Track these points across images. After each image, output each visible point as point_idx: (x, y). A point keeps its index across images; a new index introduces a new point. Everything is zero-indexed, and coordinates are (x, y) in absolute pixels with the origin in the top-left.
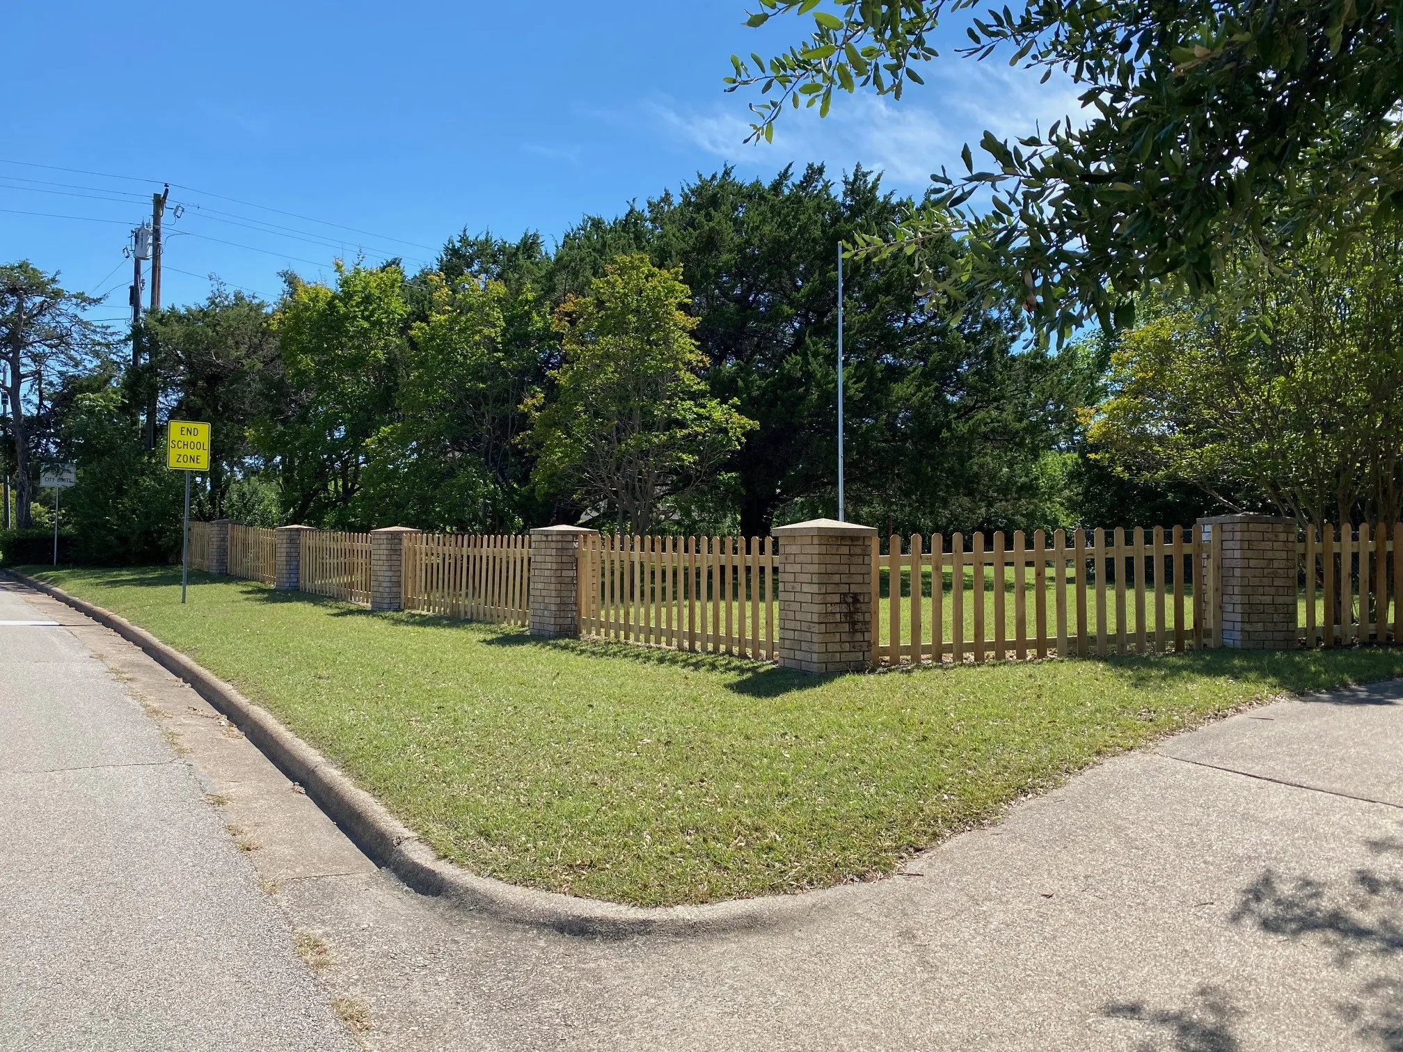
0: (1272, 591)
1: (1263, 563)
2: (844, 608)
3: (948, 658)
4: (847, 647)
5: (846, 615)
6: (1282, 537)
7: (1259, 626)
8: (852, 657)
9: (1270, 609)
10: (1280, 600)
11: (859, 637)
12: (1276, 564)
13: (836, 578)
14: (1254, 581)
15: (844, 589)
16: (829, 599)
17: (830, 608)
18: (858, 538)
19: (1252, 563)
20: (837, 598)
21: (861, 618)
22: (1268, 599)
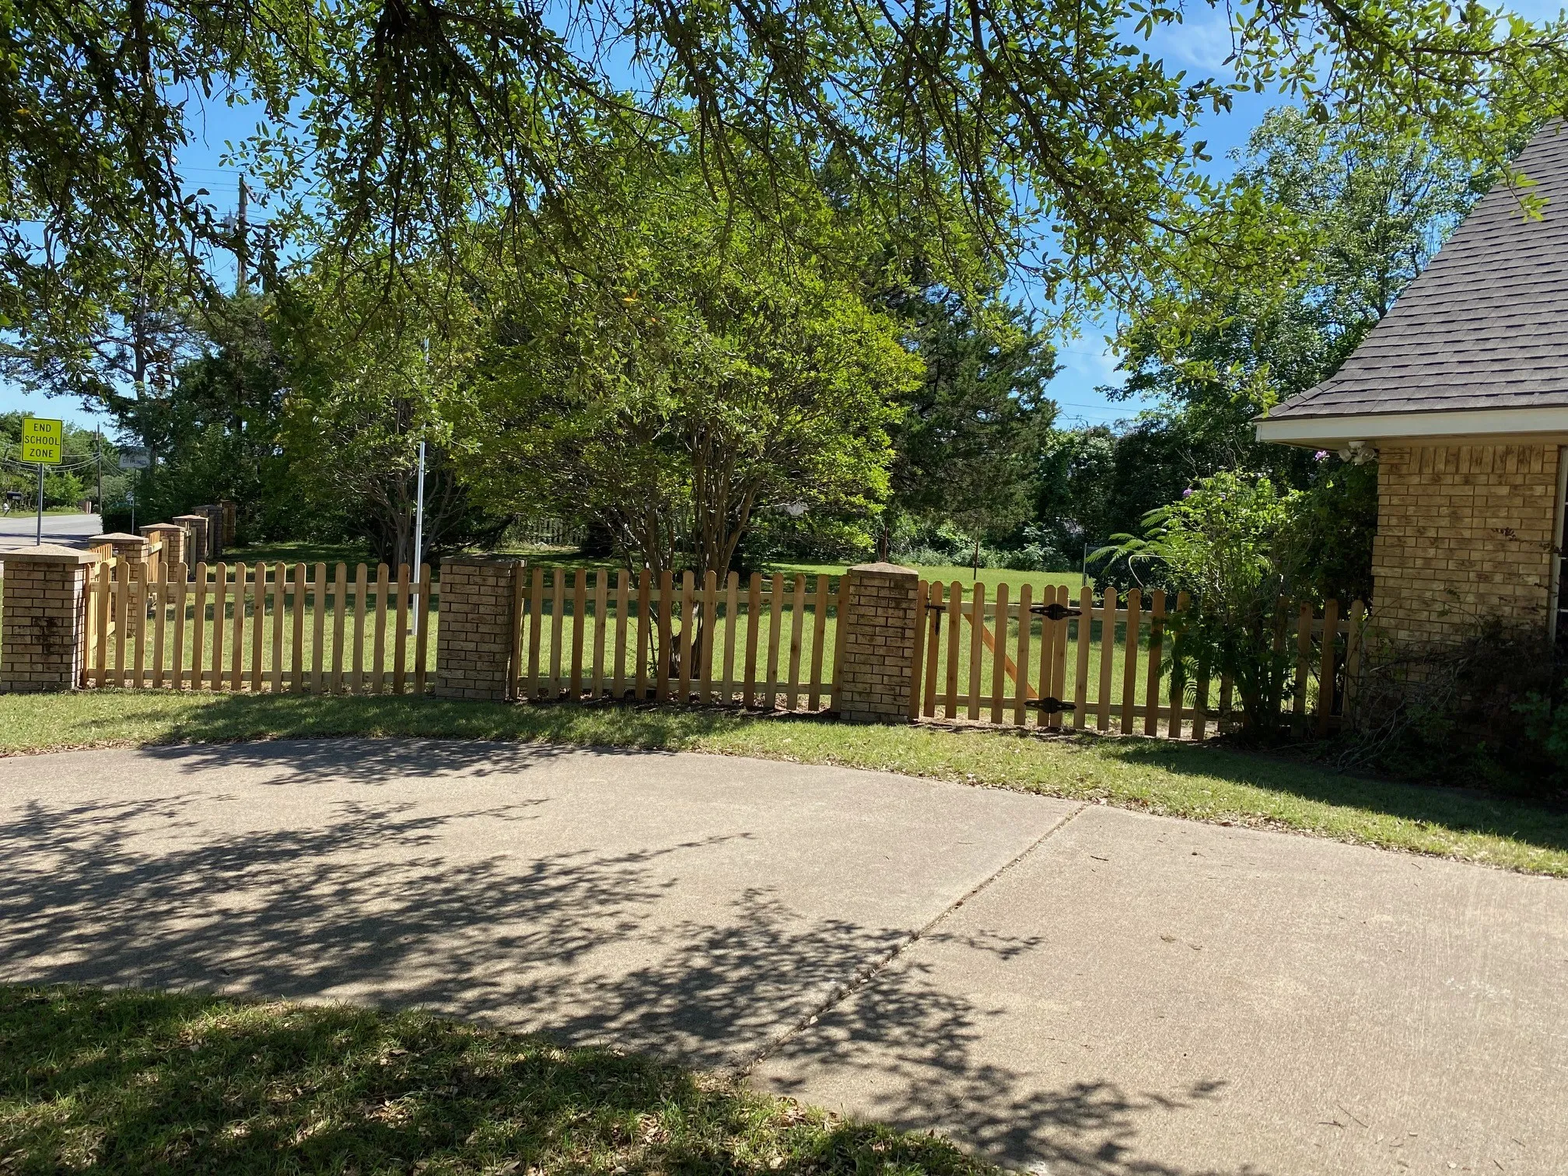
0: (477, 637)
1: (466, 608)
2: (36, 631)
3: (167, 684)
4: (40, 667)
5: (38, 637)
6: (491, 581)
7: (460, 674)
8: (46, 677)
9: (474, 657)
10: (485, 647)
11: (55, 658)
12: (482, 609)
13: (28, 603)
14: (454, 626)
15: (39, 613)
16: (17, 621)
17: (17, 630)
18: (57, 565)
19: (454, 607)
20: (27, 621)
21: (58, 640)
22: (472, 646)
